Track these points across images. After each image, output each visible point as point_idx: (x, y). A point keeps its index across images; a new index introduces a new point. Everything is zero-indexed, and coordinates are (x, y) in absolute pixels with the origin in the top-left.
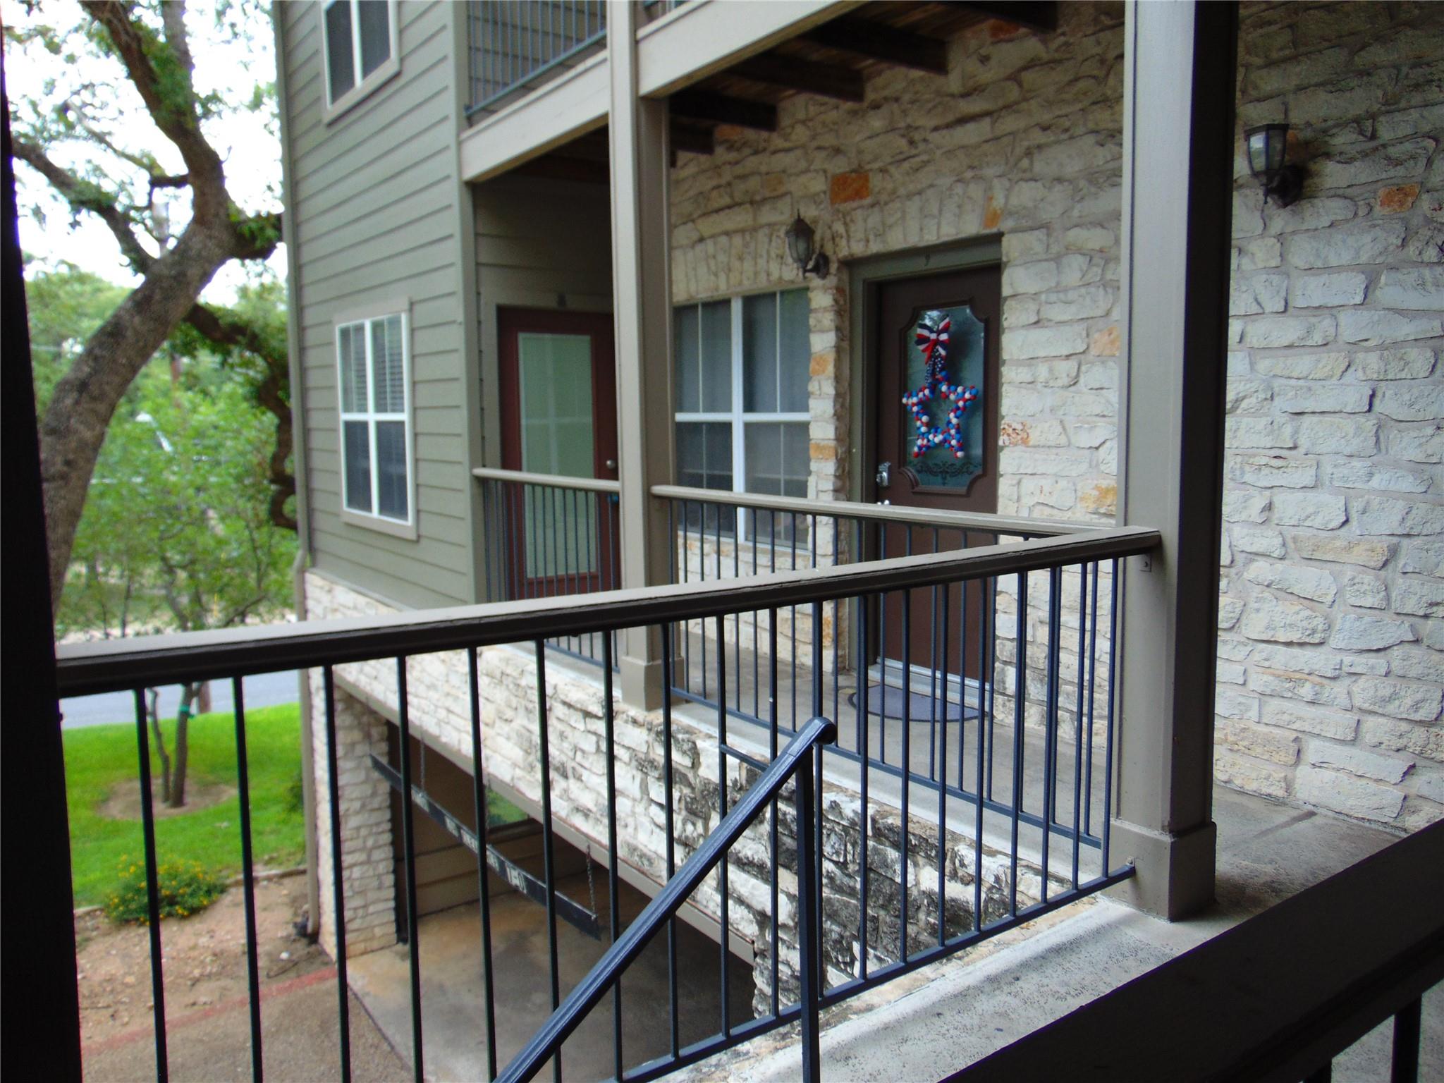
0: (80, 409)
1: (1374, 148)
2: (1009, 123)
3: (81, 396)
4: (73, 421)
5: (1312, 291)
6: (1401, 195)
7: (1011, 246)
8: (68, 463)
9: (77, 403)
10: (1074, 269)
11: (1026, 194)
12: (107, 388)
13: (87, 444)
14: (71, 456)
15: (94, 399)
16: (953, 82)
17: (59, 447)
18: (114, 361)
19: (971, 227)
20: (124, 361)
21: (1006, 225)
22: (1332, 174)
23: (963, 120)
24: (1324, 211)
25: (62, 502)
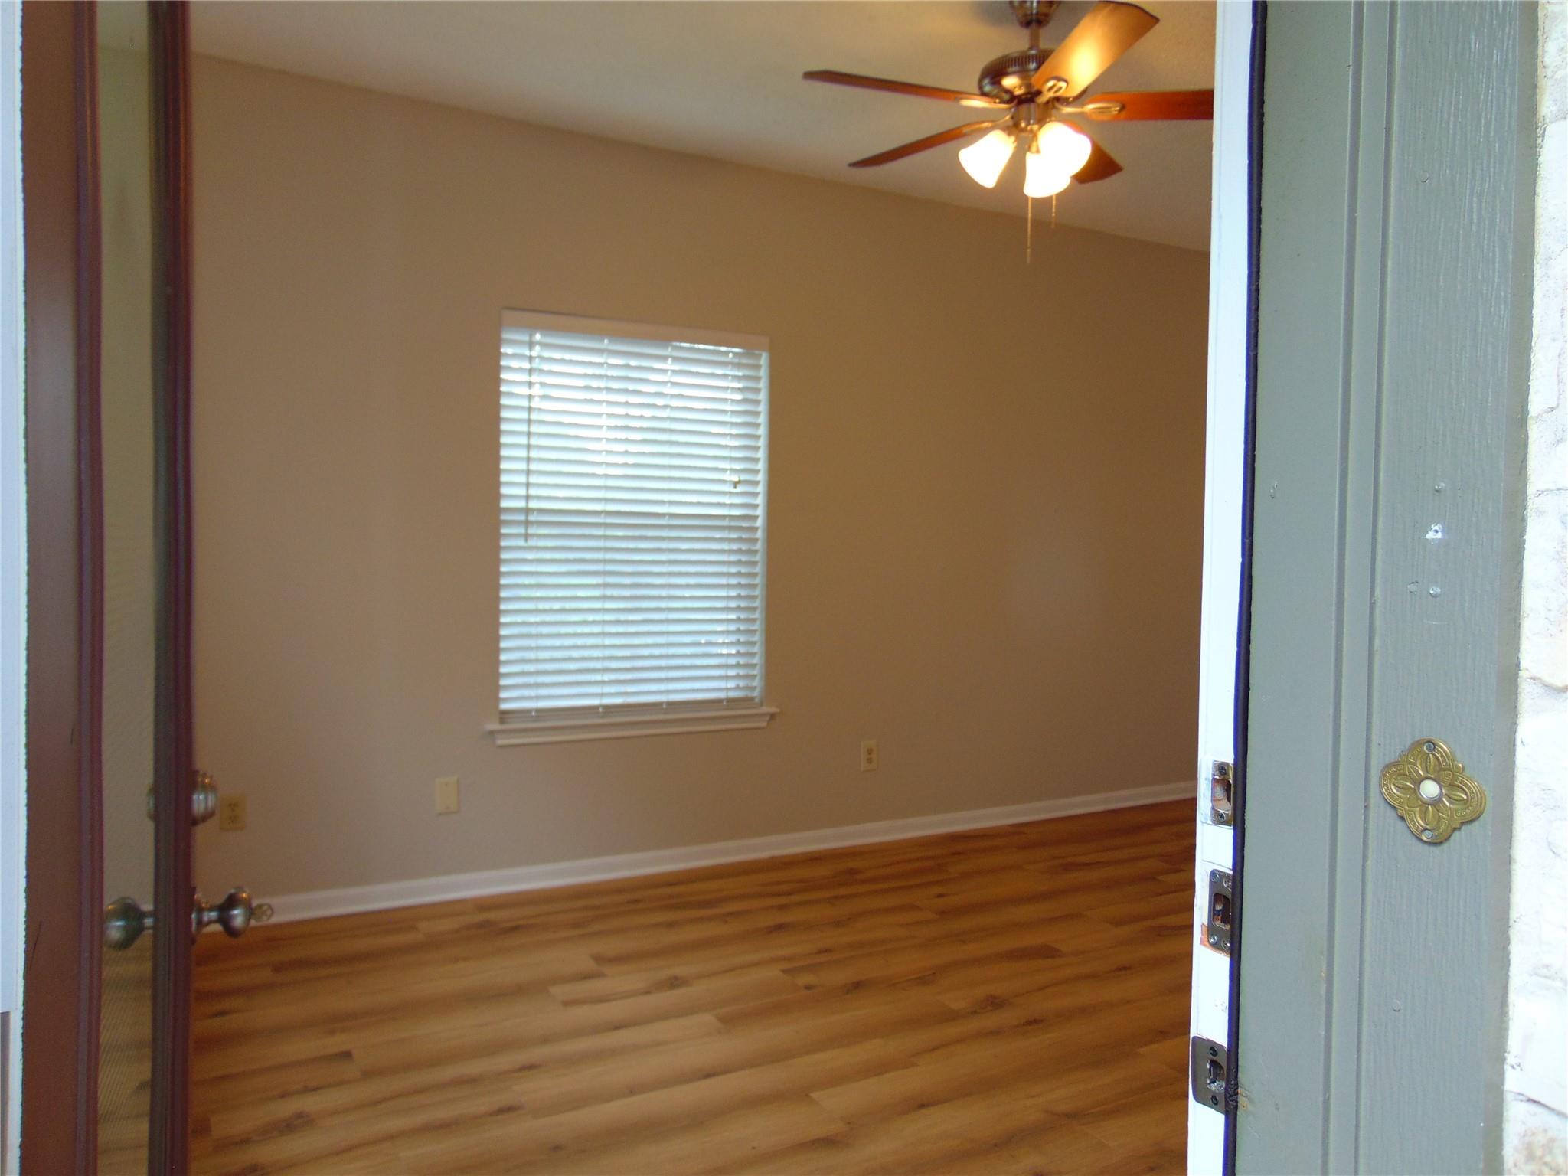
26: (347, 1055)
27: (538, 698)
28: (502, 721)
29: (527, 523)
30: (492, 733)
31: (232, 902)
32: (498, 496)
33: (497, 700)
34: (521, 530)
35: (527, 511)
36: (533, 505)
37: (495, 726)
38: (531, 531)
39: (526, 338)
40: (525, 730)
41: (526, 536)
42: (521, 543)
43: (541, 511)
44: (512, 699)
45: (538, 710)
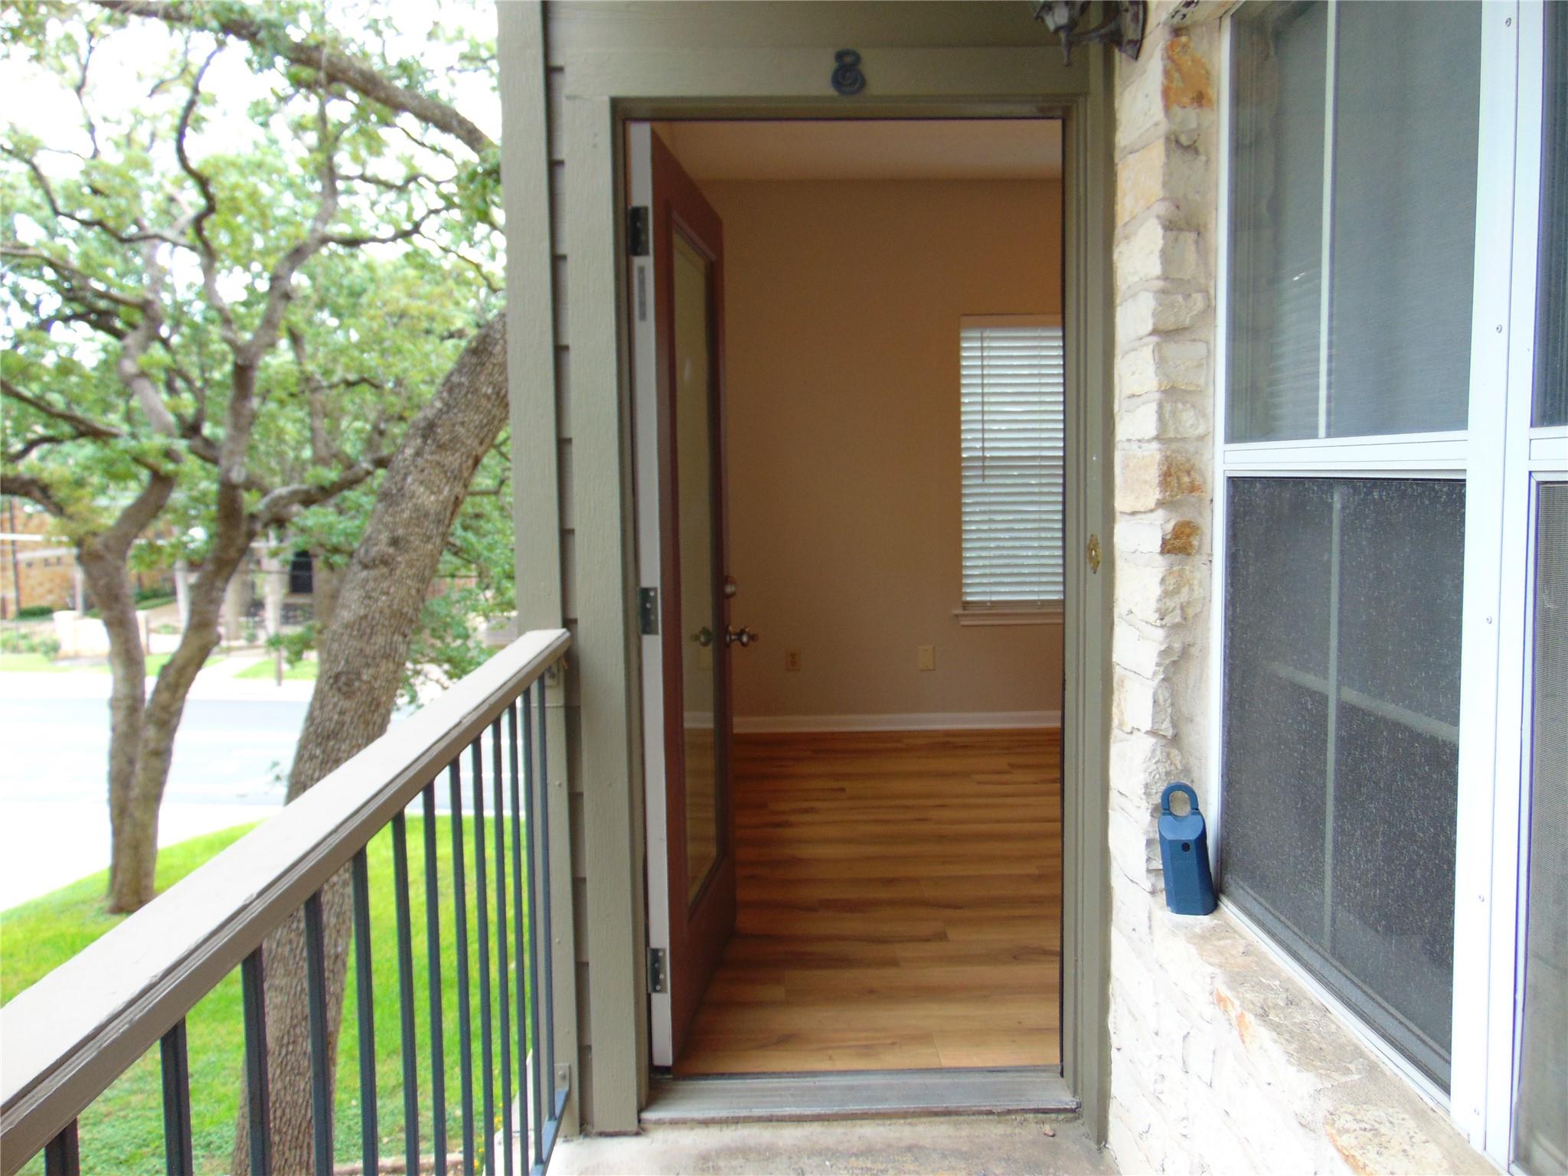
0: (420, 461)
3: (425, 443)
4: (409, 480)
8: (395, 542)
9: (418, 454)
12: (461, 430)
13: (426, 515)
14: (400, 532)
15: (441, 447)
17: (388, 519)
18: (476, 391)
20: (490, 391)
25: (384, 598)
26: (843, 790)
27: (992, 593)
28: (964, 608)
29: (984, 468)
30: (957, 616)
31: (742, 632)
32: (959, 450)
33: (961, 594)
34: (980, 473)
35: (984, 458)
36: (988, 454)
37: (960, 611)
38: (987, 473)
39: (979, 335)
40: (982, 615)
41: (984, 477)
42: (979, 481)
43: (992, 458)
44: (974, 593)
45: (992, 602)
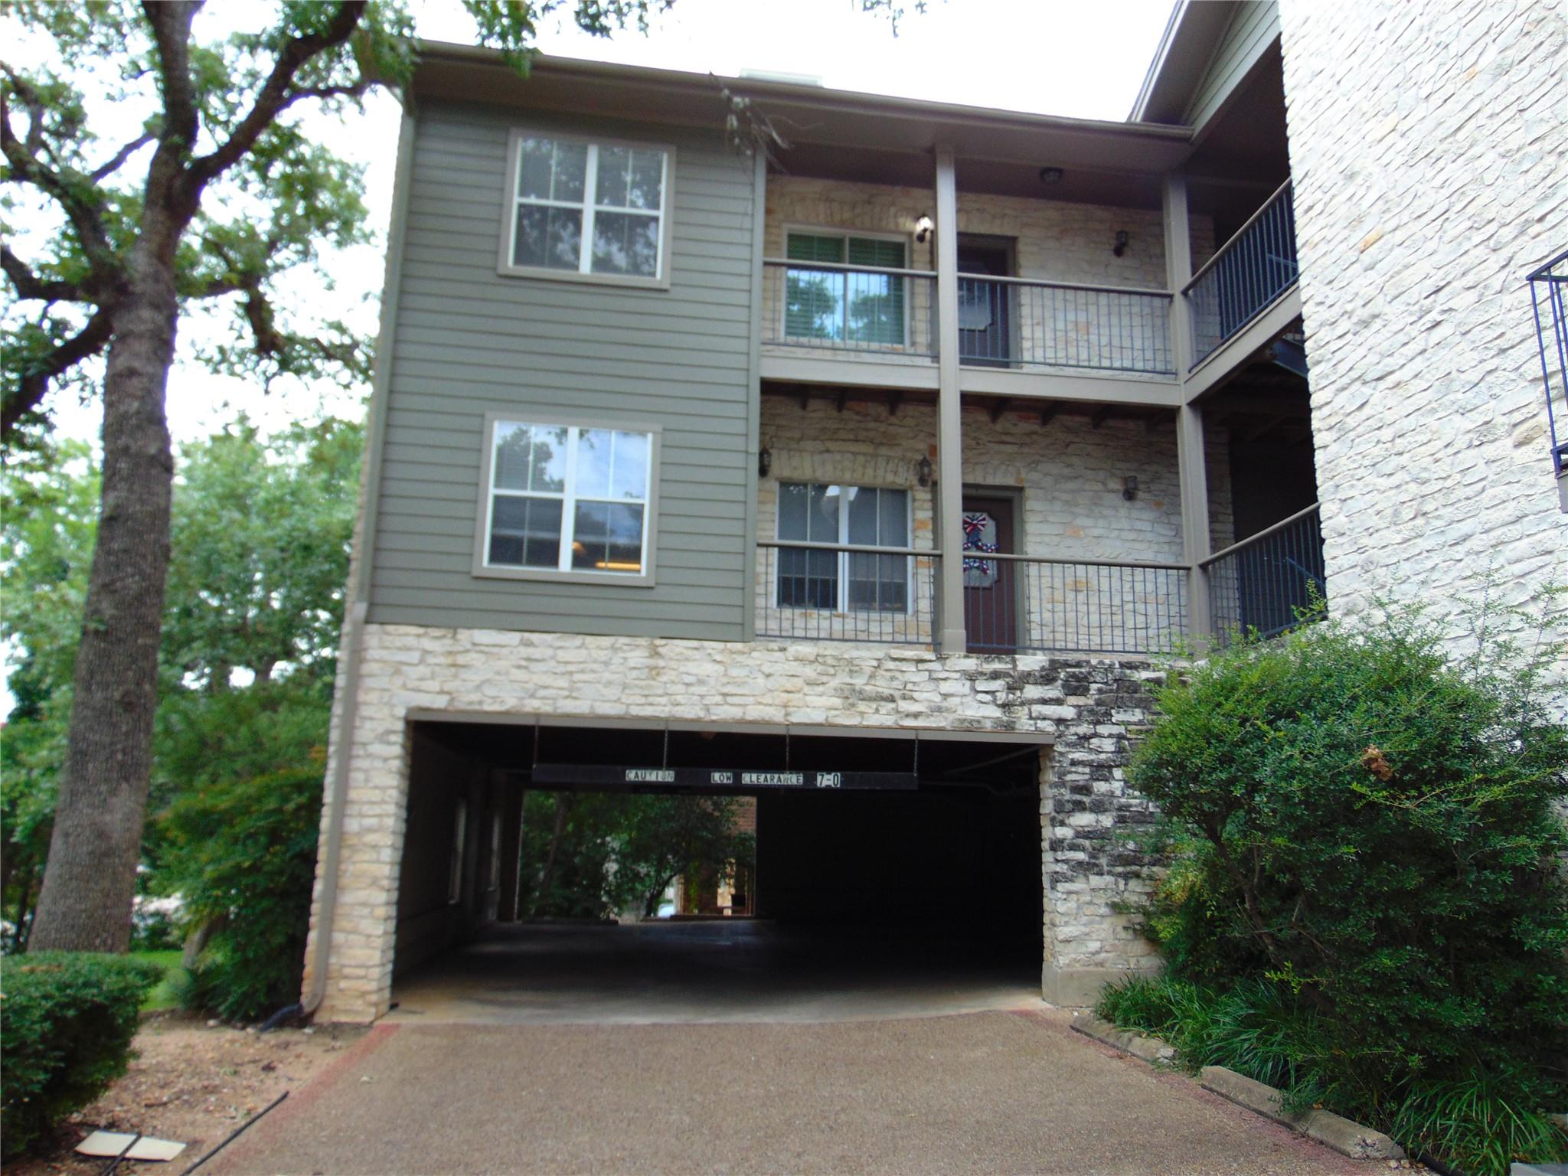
1: (1149, 491)
2: (1026, 450)
5: (1139, 525)
6: (1158, 504)
7: (1029, 492)
10: (1058, 506)
11: (1034, 476)
16: (998, 427)
19: (1010, 481)
21: (1025, 485)
22: (1141, 495)
23: (1002, 442)
24: (1139, 504)
